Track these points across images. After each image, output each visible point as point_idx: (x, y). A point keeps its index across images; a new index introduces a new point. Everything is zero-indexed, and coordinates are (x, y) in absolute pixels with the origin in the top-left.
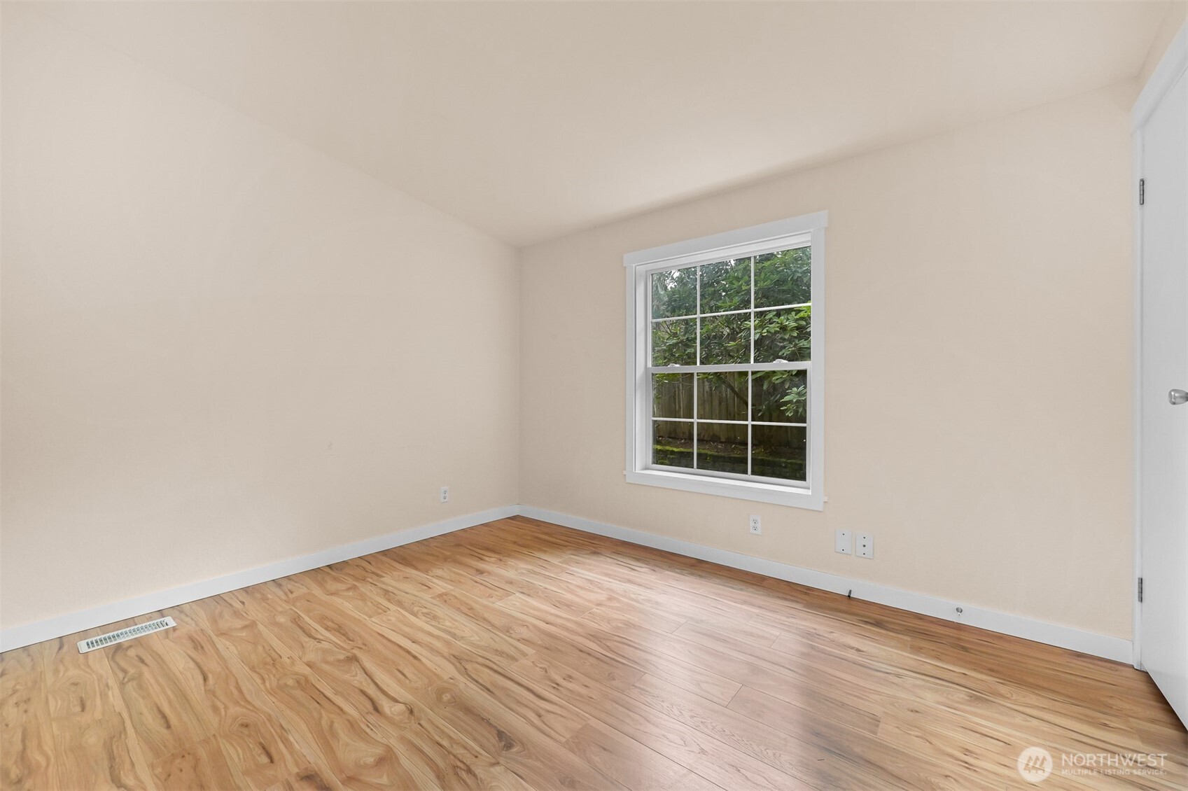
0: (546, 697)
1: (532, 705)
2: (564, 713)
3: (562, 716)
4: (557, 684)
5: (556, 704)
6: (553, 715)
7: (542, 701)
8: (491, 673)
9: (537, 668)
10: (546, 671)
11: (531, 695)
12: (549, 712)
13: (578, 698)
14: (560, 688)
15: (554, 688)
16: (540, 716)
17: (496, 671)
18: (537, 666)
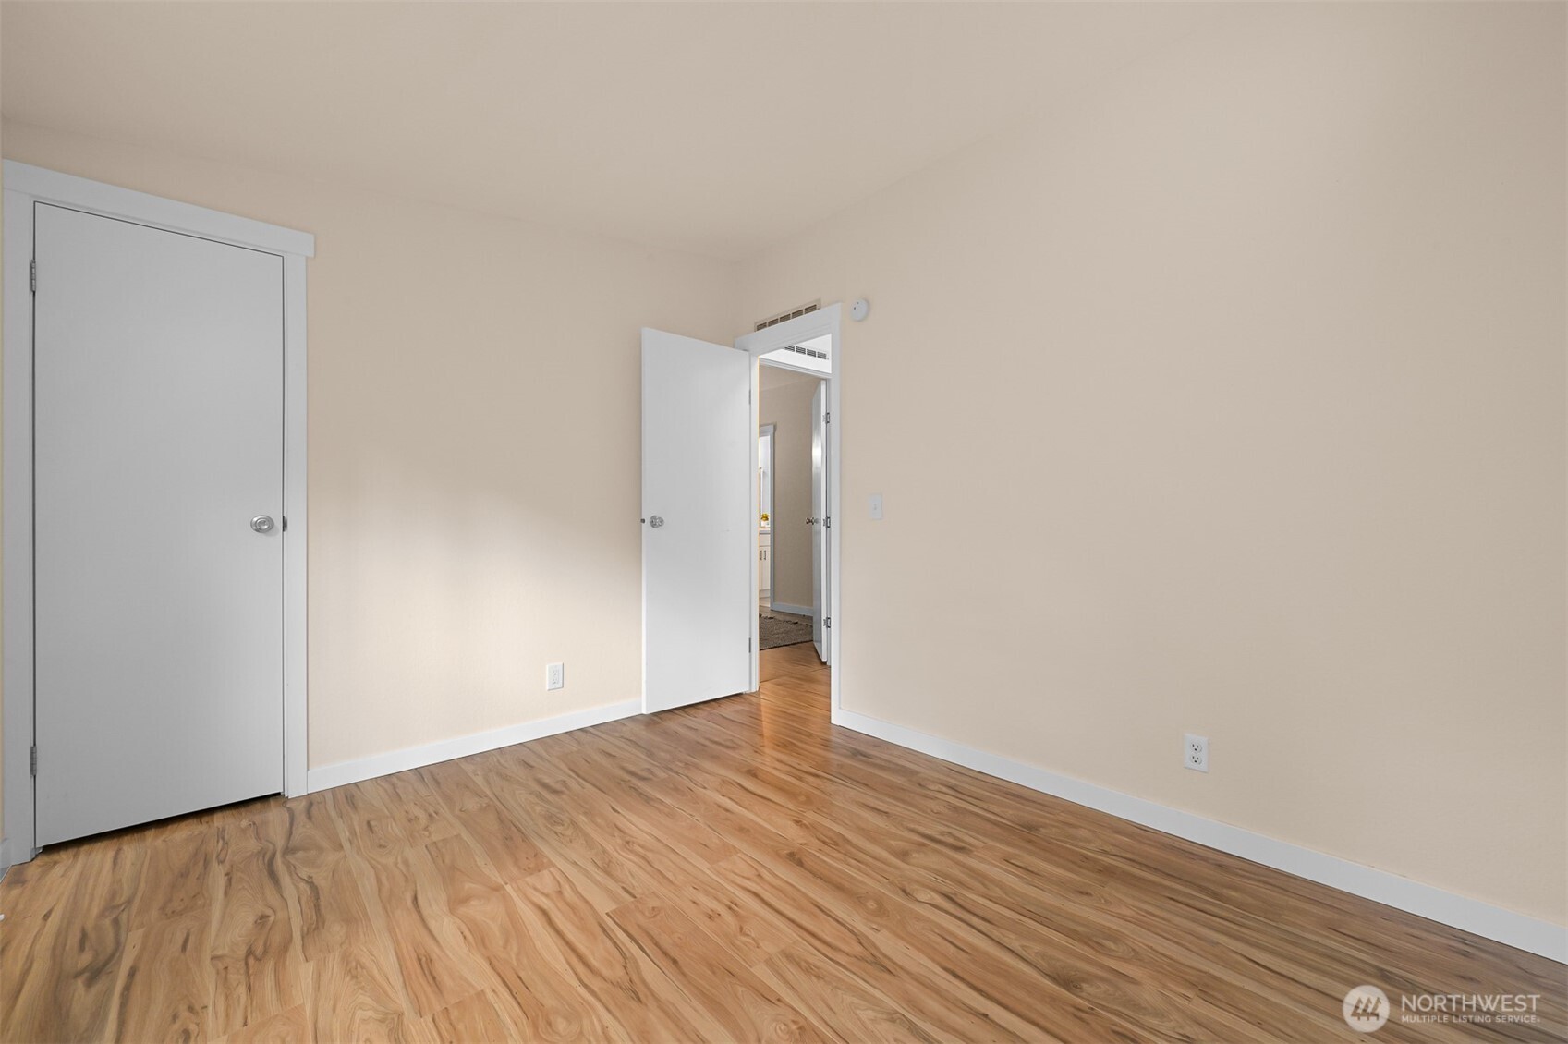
0: (748, 893)
1: (766, 887)
2: (732, 876)
3: (735, 873)
4: (730, 908)
5: (739, 886)
6: (745, 875)
7: (753, 890)
8: (820, 933)
9: (753, 935)
10: (741, 928)
11: (766, 898)
12: (749, 879)
13: (710, 889)
14: (730, 904)
15: (736, 905)
16: (759, 875)
17: (814, 935)
18: (753, 939)
